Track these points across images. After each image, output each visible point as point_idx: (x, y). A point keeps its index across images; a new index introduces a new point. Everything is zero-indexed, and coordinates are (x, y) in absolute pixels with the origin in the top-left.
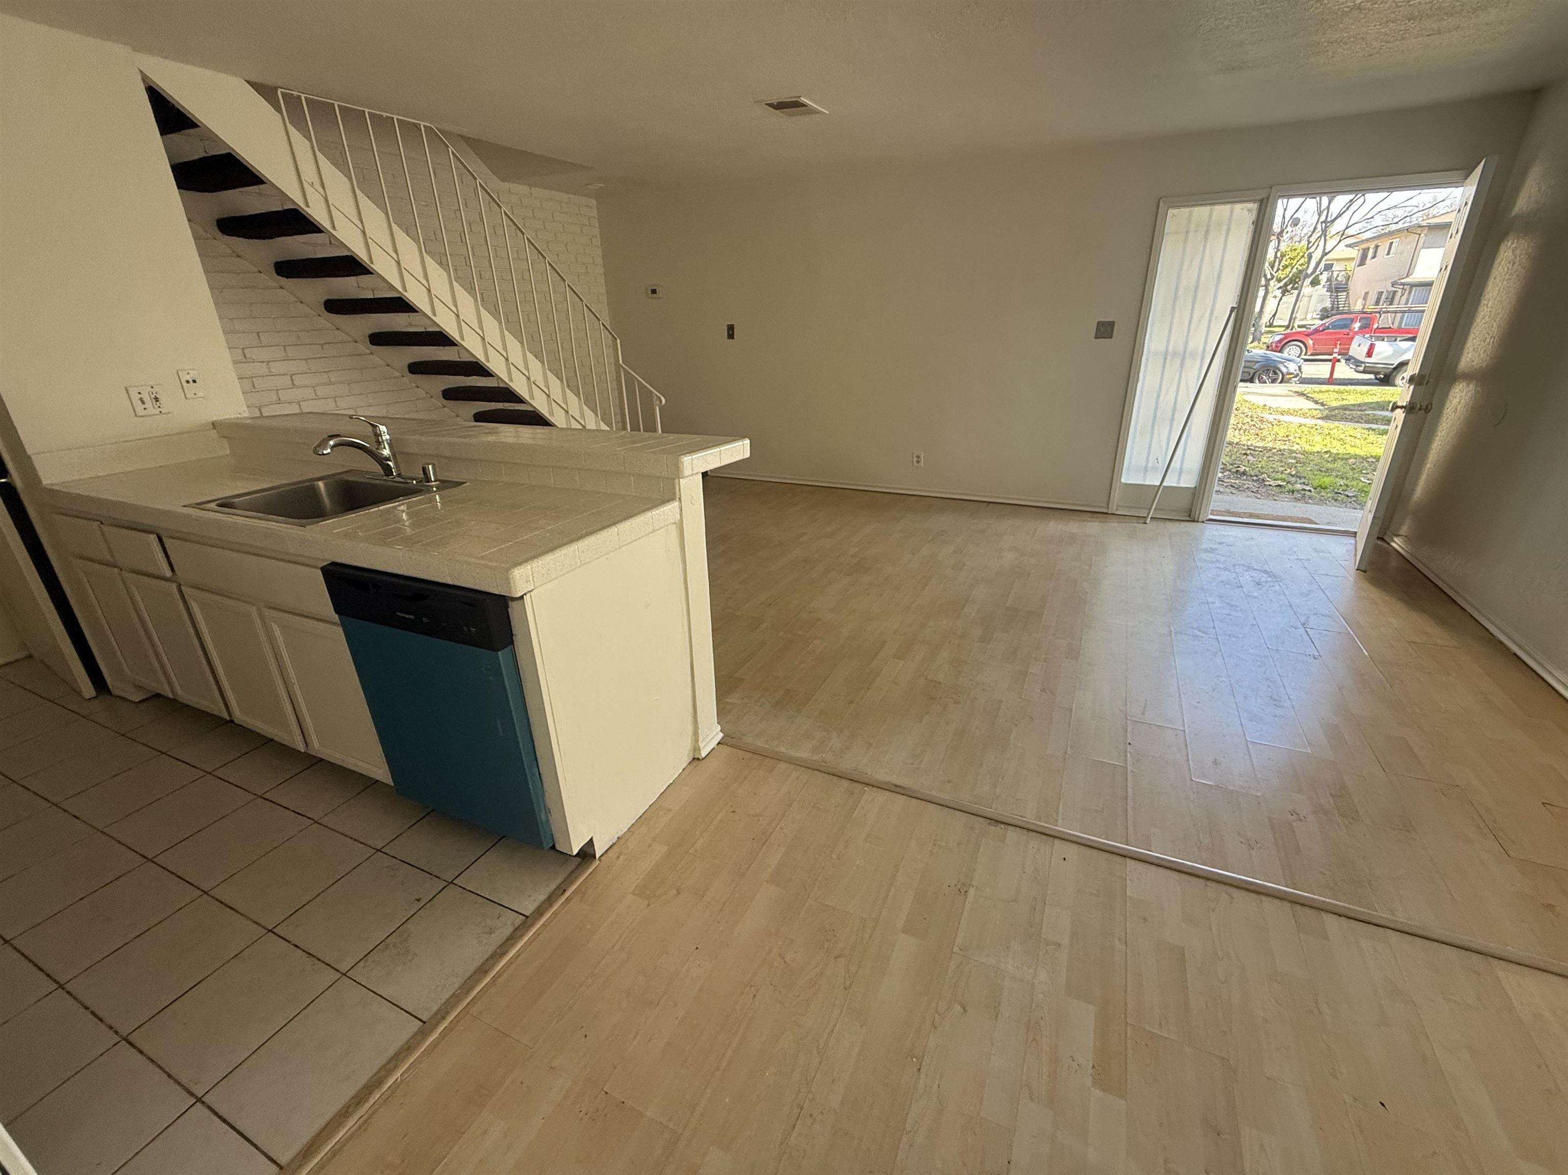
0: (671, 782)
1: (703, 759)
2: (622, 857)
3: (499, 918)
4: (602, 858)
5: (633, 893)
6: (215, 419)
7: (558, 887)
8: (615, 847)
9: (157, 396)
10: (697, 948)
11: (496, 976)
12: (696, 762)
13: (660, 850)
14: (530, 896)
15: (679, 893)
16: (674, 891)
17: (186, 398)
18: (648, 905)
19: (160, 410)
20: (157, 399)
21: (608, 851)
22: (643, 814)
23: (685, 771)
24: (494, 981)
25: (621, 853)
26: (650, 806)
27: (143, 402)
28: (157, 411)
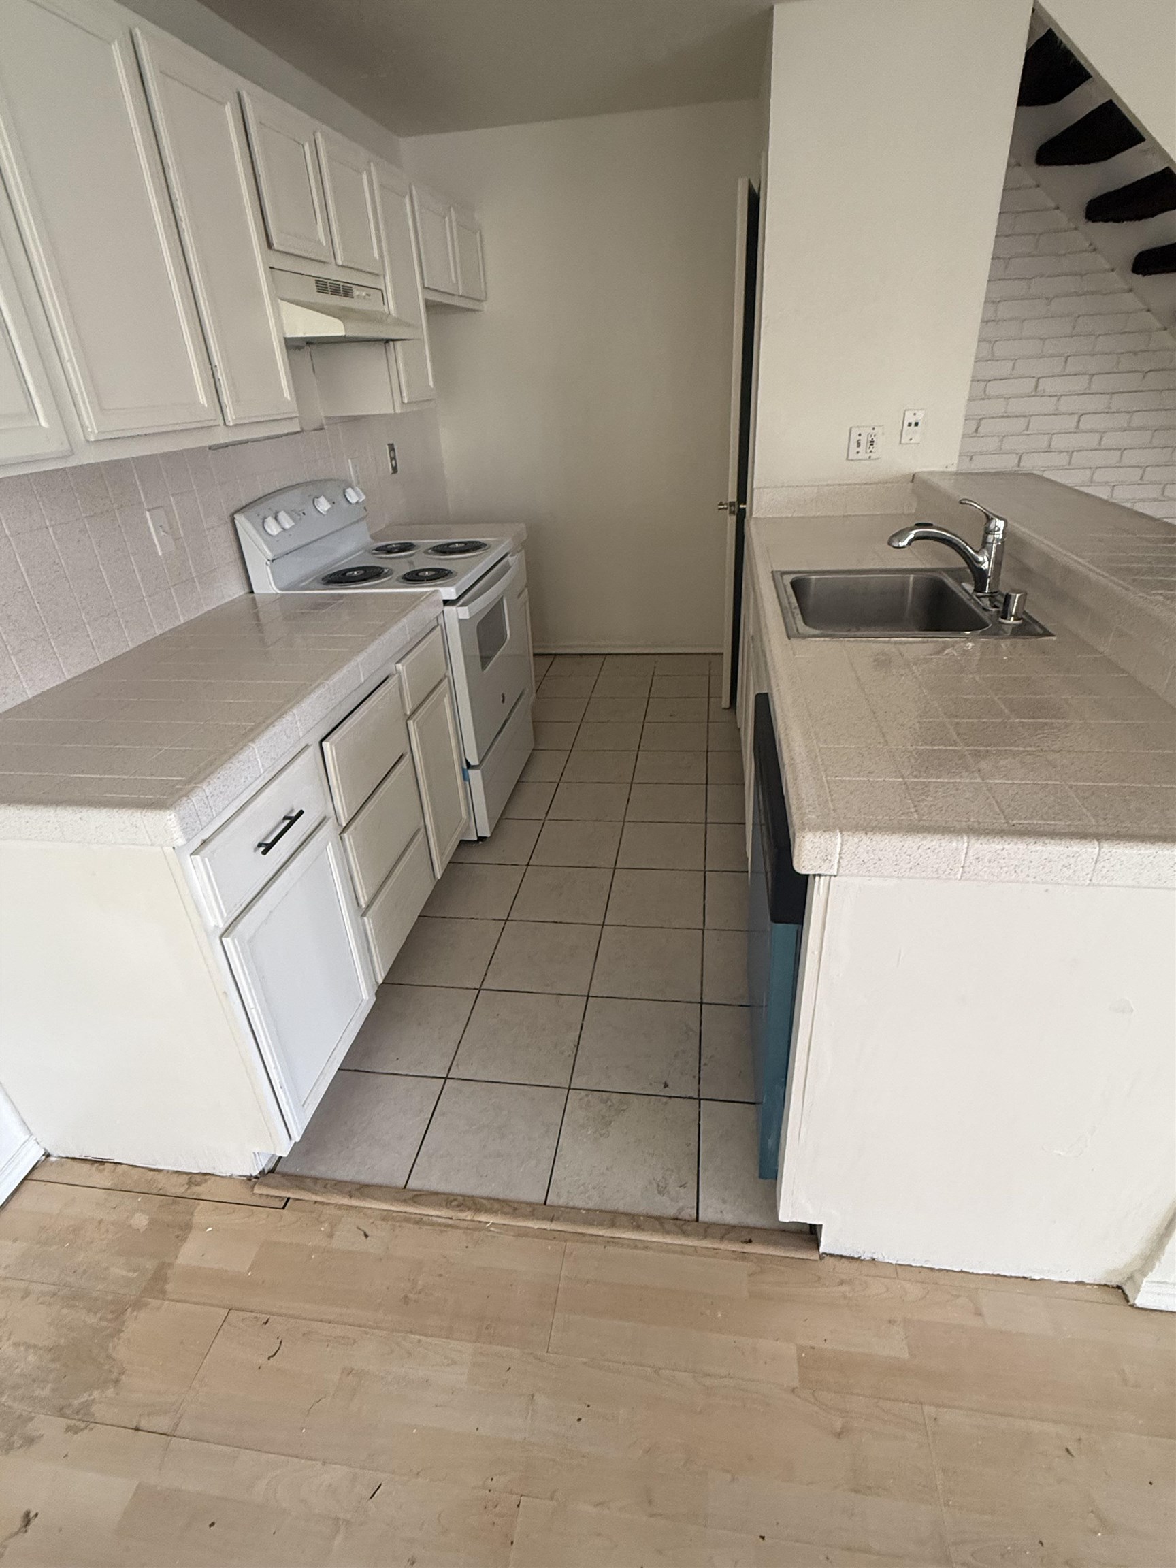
0: (1037, 1278)
1: (1132, 1306)
2: (845, 1288)
3: (681, 1186)
4: (827, 1258)
5: (800, 1348)
6: (918, 470)
7: (752, 1229)
8: (856, 1264)
9: (875, 439)
10: (763, 1538)
11: (616, 1240)
12: (1115, 1297)
13: (893, 1347)
14: (724, 1202)
15: (839, 1435)
16: (838, 1424)
17: (900, 443)
18: (793, 1390)
19: (870, 454)
20: (872, 443)
21: (843, 1260)
22: (940, 1270)
23: (1081, 1287)
24: (608, 1242)
25: (850, 1282)
26: (962, 1271)
27: (859, 445)
28: (867, 456)
